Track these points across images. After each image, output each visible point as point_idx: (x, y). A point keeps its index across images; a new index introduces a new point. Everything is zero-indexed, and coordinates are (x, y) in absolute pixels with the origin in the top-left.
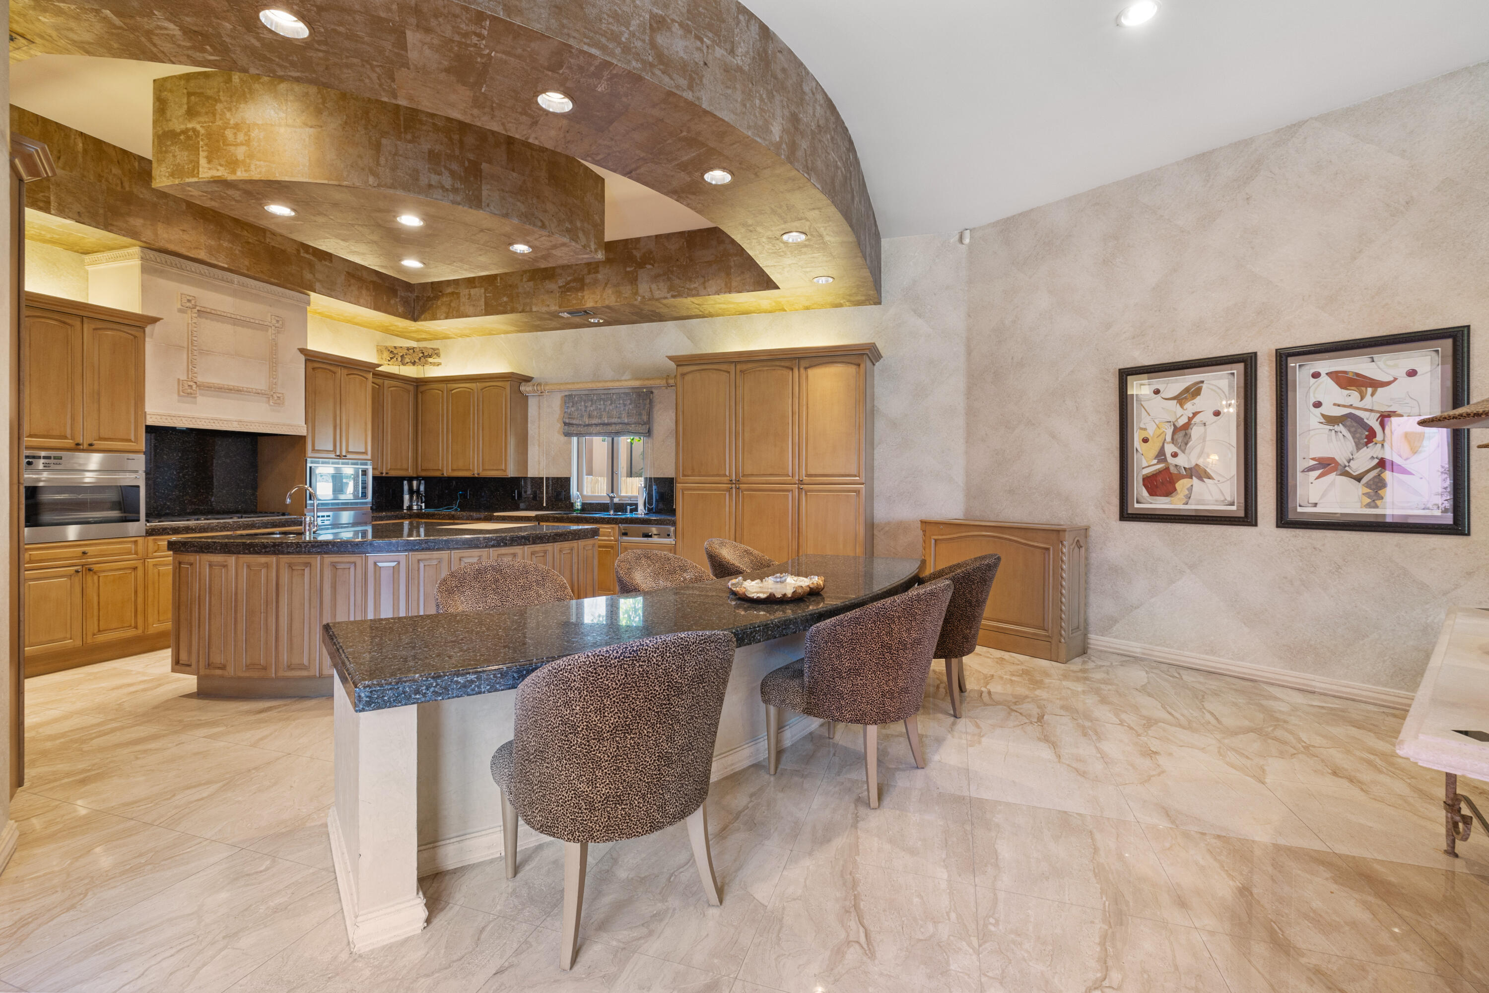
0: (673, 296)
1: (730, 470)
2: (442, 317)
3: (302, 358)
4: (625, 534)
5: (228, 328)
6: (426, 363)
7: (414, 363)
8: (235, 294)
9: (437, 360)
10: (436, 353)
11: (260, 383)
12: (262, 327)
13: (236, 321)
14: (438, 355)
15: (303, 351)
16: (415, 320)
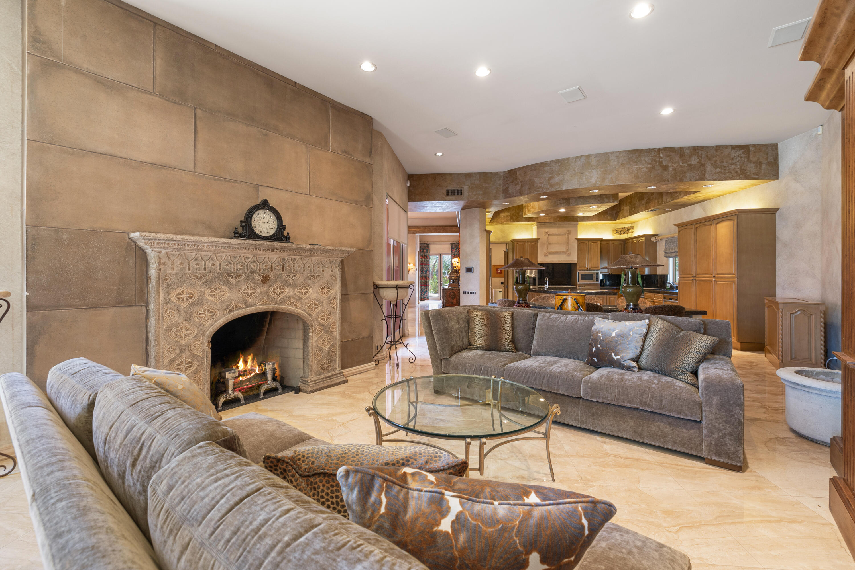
0: (672, 200)
1: (693, 273)
2: (626, 214)
3: (576, 241)
4: (665, 298)
5: (556, 237)
6: (629, 232)
7: (624, 233)
8: (557, 227)
9: (633, 231)
10: (632, 228)
11: (564, 250)
12: (564, 234)
13: (558, 235)
14: (633, 229)
15: (576, 239)
16: (615, 220)
